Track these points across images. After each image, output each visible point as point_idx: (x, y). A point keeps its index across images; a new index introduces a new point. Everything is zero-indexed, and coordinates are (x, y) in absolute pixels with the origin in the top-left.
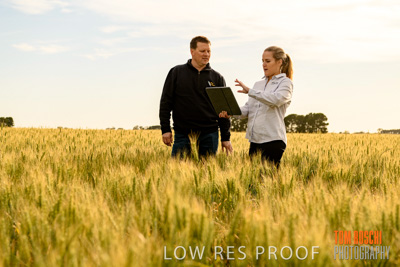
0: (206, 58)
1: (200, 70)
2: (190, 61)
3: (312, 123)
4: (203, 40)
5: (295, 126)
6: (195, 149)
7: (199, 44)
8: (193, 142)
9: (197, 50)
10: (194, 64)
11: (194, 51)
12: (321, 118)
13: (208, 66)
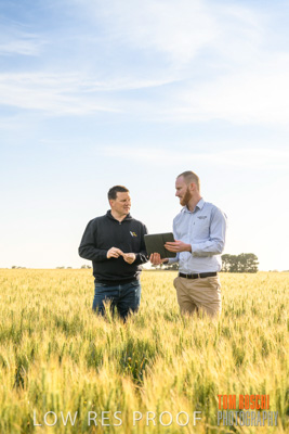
1: (120, 220)
2: (109, 212)
4: (122, 189)
5: (229, 265)
7: (119, 194)
9: (118, 200)
10: (114, 215)
11: (114, 202)
12: (252, 257)
13: (128, 216)
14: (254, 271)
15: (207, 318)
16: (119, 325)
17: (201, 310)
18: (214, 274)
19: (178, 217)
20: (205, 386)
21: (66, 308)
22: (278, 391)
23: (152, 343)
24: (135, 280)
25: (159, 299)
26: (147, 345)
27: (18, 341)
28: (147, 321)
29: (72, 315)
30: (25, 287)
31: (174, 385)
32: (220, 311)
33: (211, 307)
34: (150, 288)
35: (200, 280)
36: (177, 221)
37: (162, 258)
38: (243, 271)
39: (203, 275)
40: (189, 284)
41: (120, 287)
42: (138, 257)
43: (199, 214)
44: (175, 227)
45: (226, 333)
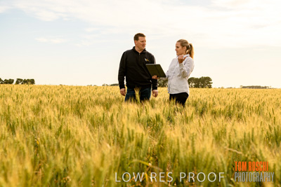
0: (144, 45)
1: (140, 52)
2: (134, 47)
3: (204, 82)
4: (142, 35)
5: (194, 84)
7: (140, 38)
9: (139, 41)
10: (136, 49)
11: (137, 42)
12: (208, 79)
13: (145, 50)
14: (210, 87)
38: (202, 87)
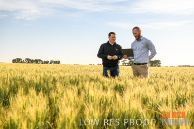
1: (112, 45)
3: (156, 63)
4: (113, 33)
6: (109, 75)
7: (111, 35)
8: (109, 72)
9: (111, 37)
10: (110, 42)
12: (159, 61)
13: (115, 43)
14: (160, 66)
15: (144, 78)
16: (113, 79)
17: (142, 76)
18: (146, 64)
19: (133, 43)
20: (145, 98)
21: (94, 75)
22: (172, 100)
23: (124, 86)
24: (118, 66)
25: (125, 73)
26: (123, 86)
27: (78, 84)
28: (122, 79)
29: (96, 77)
30: (79, 69)
31: (135, 96)
32: (149, 76)
33: (145, 75)
34: (123, 70)
35: (141, 65)
36: (133, 44)
37: (128, 56)
38: (155, 66)
39: (143, 64)
40: (138, 67)
41: (112, 68)
42: (118, 57)
43: (141, 42)
44: (132, 46)
45: (151, 83)
